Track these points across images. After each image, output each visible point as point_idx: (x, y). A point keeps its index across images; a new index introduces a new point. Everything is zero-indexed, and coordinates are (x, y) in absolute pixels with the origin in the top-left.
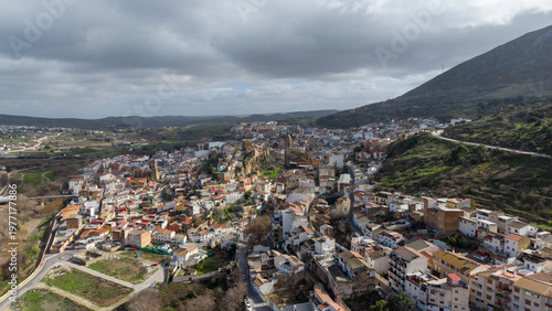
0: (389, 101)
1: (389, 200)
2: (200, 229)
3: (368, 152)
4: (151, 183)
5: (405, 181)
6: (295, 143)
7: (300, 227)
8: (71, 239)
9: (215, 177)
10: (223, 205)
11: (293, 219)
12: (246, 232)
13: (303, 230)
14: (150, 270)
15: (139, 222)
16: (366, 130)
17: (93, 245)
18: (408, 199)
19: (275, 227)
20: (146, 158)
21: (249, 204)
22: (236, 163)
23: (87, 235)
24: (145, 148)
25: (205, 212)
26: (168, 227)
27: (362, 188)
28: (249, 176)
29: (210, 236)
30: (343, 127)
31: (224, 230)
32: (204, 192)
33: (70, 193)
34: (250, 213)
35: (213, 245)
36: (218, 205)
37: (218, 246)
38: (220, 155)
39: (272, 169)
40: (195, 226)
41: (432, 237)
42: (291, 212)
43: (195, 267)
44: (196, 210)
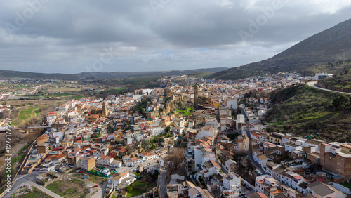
0: (263, 62)
1: (283, 141)
2: (132, 156)
3: (256, 97)
4: (101, 119)
5: (293, 123)
6: (201, 90)
7: (209, 162)
8: (39, 162)
9: (144, 116)
10: (149, 138)
11: (204, 155)
12: (166, 160)
13: (212, 165)
14: (91, 191)
15: (88, 149)
16: (249, 81)
17: (53, 168)
18: (301, 141)
19: (189, 160)
20: (101, 99)
21: (169, 136)
22: (159, 106)
23: (49, 160)
24: (102, 93)
25: (136, 143)
26: (109, 154)
27: (257, 128)
28: (169, 114)
29: (139, 161)
30: (232, 79)
31: (150, 157)
32: (136, 127)
33: (47, 125)
34: (170, 143)
35: (141, 170)
36: (146, 137)
37: (145, 171)
38: (149, 99)
39: (185, 109)
40: (128, 154)
41: (332, 180)
42: (201, 148)
43: (126, 190)
44: (130, 141)
